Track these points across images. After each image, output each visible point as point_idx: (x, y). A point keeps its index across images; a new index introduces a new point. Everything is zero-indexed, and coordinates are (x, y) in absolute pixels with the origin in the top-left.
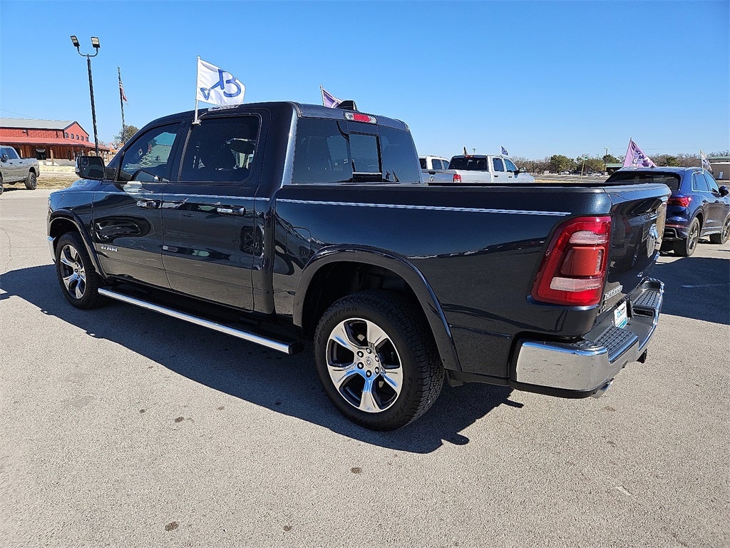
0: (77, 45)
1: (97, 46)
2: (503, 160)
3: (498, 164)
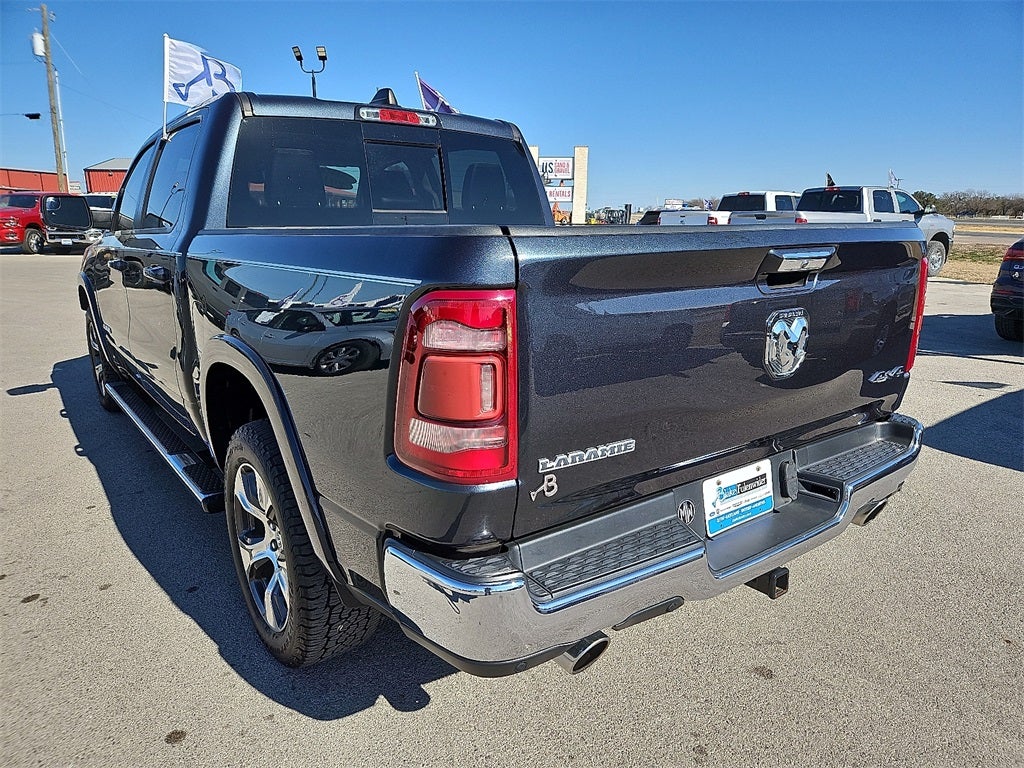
0: (299, 58)
1: (323, 58)
2: (893, 195)
3: (882, 201)
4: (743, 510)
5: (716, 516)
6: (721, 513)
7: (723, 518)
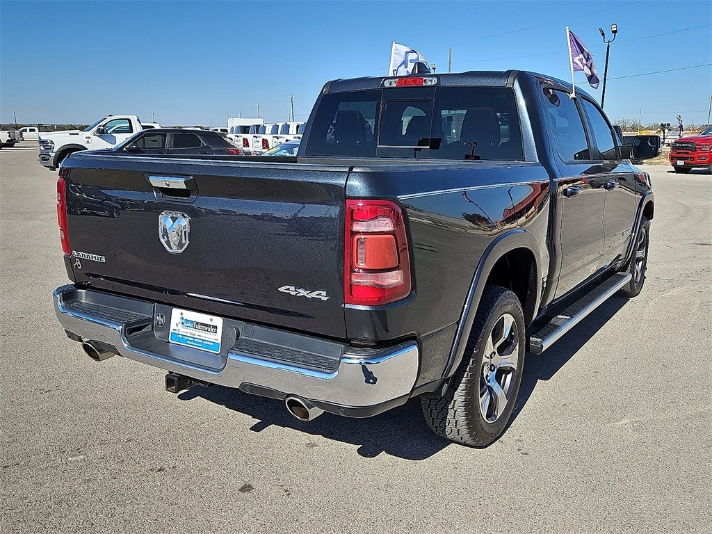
4: (196, 340)
5: (177, 332)
6: (180, 333)
7: (181, 337)
